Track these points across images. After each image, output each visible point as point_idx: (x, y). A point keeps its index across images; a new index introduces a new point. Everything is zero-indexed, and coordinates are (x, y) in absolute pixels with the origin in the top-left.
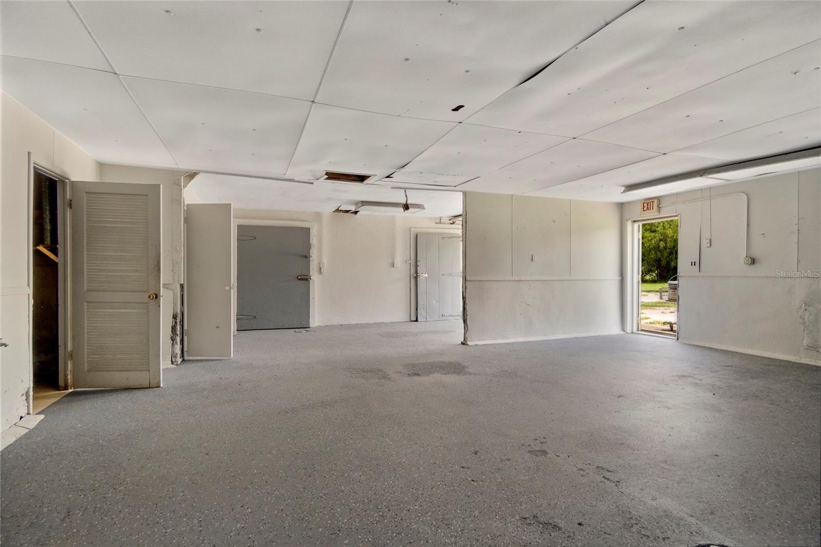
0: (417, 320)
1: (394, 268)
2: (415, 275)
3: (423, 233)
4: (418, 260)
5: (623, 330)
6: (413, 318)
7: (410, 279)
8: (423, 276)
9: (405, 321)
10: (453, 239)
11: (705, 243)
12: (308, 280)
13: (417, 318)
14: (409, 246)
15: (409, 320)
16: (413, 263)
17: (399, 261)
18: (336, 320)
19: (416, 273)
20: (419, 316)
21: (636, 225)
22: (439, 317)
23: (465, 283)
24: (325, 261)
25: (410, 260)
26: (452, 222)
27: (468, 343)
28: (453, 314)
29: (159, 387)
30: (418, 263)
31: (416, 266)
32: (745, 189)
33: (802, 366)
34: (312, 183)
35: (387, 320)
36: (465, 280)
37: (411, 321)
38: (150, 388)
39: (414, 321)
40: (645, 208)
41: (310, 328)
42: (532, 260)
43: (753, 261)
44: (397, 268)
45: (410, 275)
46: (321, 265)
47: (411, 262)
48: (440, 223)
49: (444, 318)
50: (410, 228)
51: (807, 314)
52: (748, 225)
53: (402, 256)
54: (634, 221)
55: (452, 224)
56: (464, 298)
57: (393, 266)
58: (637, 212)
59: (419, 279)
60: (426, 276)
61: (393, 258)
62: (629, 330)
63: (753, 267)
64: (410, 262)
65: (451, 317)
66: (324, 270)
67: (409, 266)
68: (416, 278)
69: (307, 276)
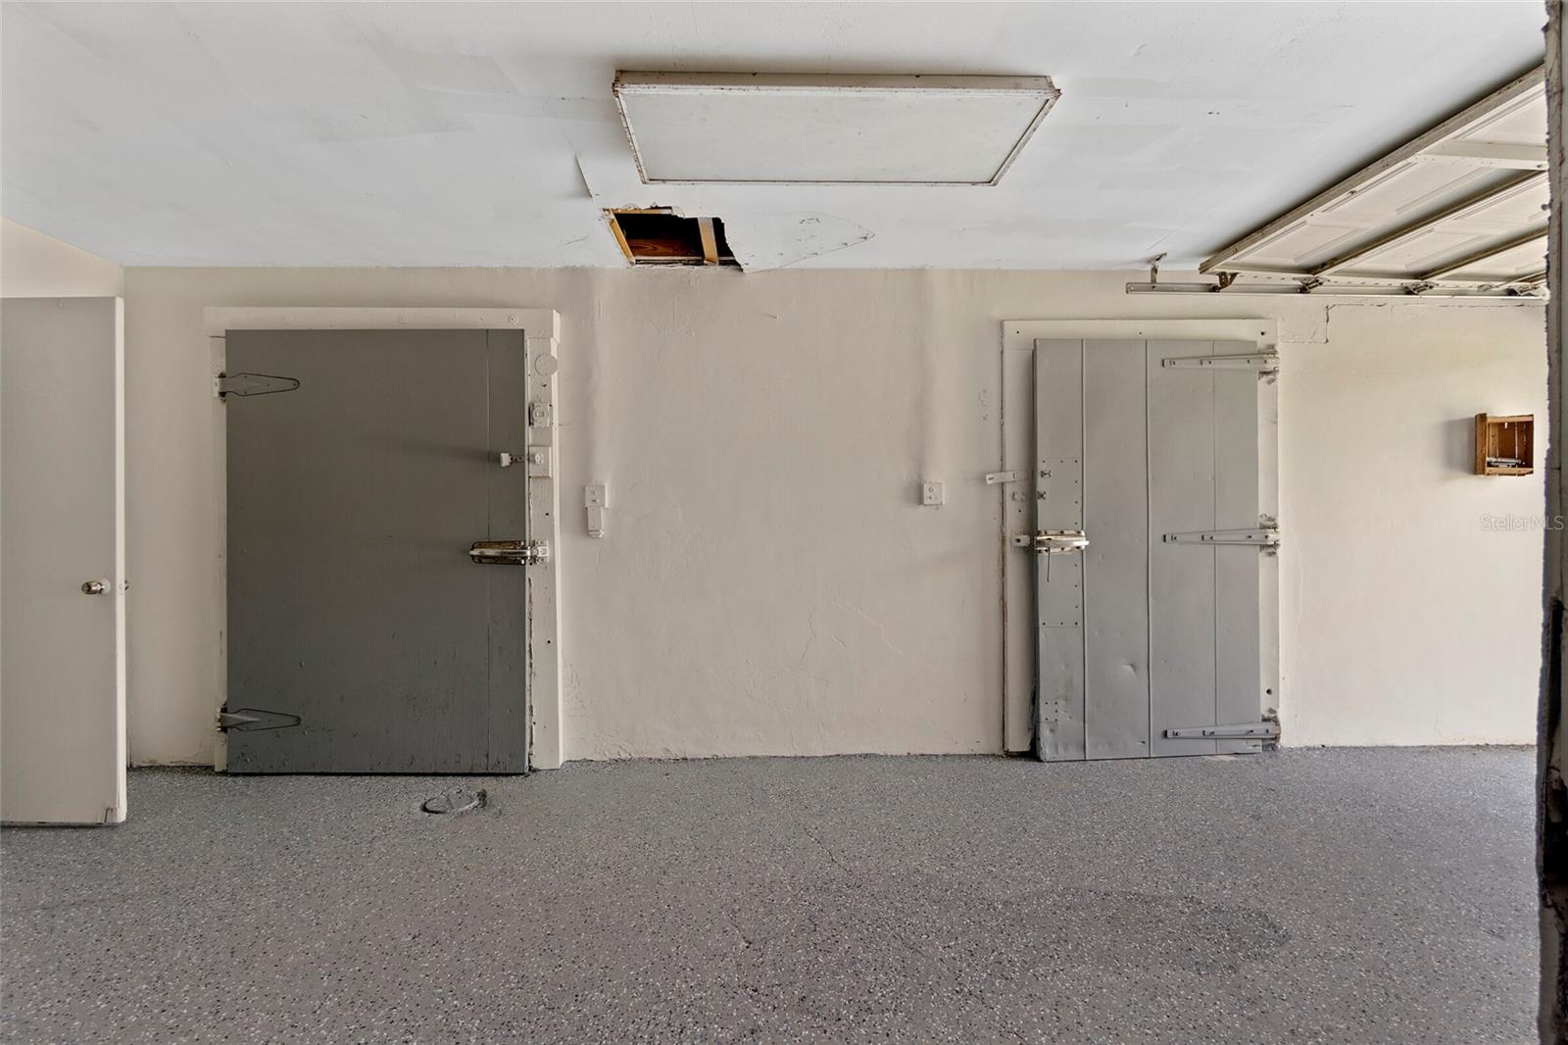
0: (1032, 754)
1: (922, 511)
2: (1025, 540)
3: (1062, 342)
4: (1041, 467)
6: (1018, 742)
7: (1003, 558)
8: (1067, 543)
9: (979, 750)
10: (1217, 364)
12: (520, 563)
13: (1035, 741)
14: (996, 405)
15: (997, 753)
16: (1015, 488)
17: (945, 479)
19: (1032, 528)
20: (1045, 733)
22: (1146, 744)
24: (606, 477)
25: (1002, 470)
26: (1216, 280)
28: (1219, 730)
30: (1042, 485)
31: (1032, 497)
37: (1008, 755)
39: (1021, 755)
44: (938, 506)
45: (1003, 541)
46: (588, 496)
47: (1008, 476)
48: (1153, 286)
50: (1002, 322)
55: (1214, 289)
57: (920, 501)
59: (1043, 560)
60: (1083, 543)
61: (920, 463)
64: (998, 478)
65: (1209, 746)
66: (603, 521)
67: (996, 496)
68: (1031, 553)
69: (515, 543)
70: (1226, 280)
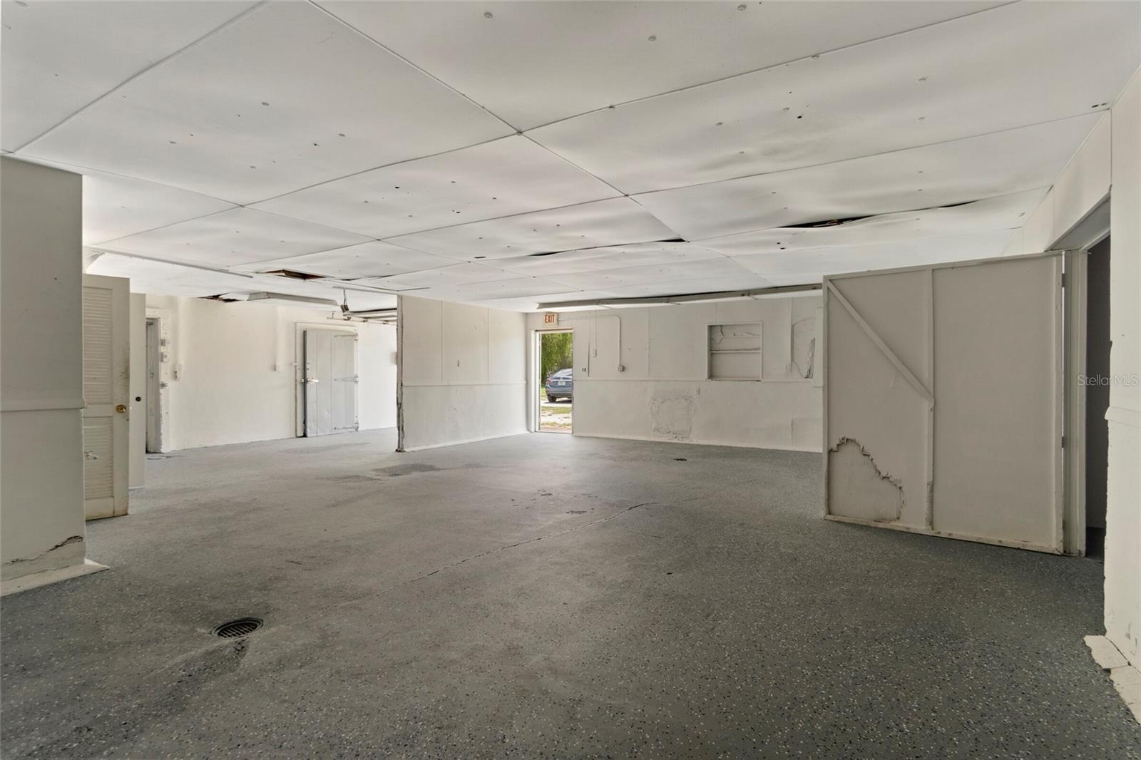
0: (305, 435)
1: (275, 372)
2: (303, 380)
3: (312, 329)
4: (307, 362)
5: (528, 430)
6: (300, 433)
7: (296, 385)
8: (313, 381)
9: (289, 437)
10: (346, 337)
11: (592, 354)
13: (305, 433)
14: (294, 344)
15: (294, 436)
16: (300, 366)
17: (282, 363)
18: (198, 442)
19: (304, 376)
20: (308, 430)
21: (538, 334)
22: (331, 430)
23: (402, 389)
24: (182, 362)
25: (296, 362)
26: (346, 318)
27: (405, 450)
28: (347, 427)
29: (126, 514)
30: (308, 366)
31: (305, 369)
32: (618, 314)
33: (652, 442)
34: (251, 277)
35: (268, 439)
36: (402, 385)
37: (298, 437)
38: (114, 517)
39: (301, 437)
40: (547, 321)
41: (161, 453)
42: (458, 365)
43: (623, 369)
44: (279, 372)
45: (296, 381)
46: (177, 368)
47: (297, 364)
48: (333, 318)
49: (336, 431)
50: (295, 323)
51: (654, 406)
52: (620, 341)
53: (286, 356)
54: (537, 331)
56: (399, 405)
57: (275, 370)
58: (540, 323)
59: (307, 385)
60: (319, 381)
61: (274, 359)
62: (533, 430)
63: (623, 373)
64: (295, 364)
65: (344, 431)
66: (181, 375)
67: (294, 369)
68: (304, 384)
70: (349, 319)
